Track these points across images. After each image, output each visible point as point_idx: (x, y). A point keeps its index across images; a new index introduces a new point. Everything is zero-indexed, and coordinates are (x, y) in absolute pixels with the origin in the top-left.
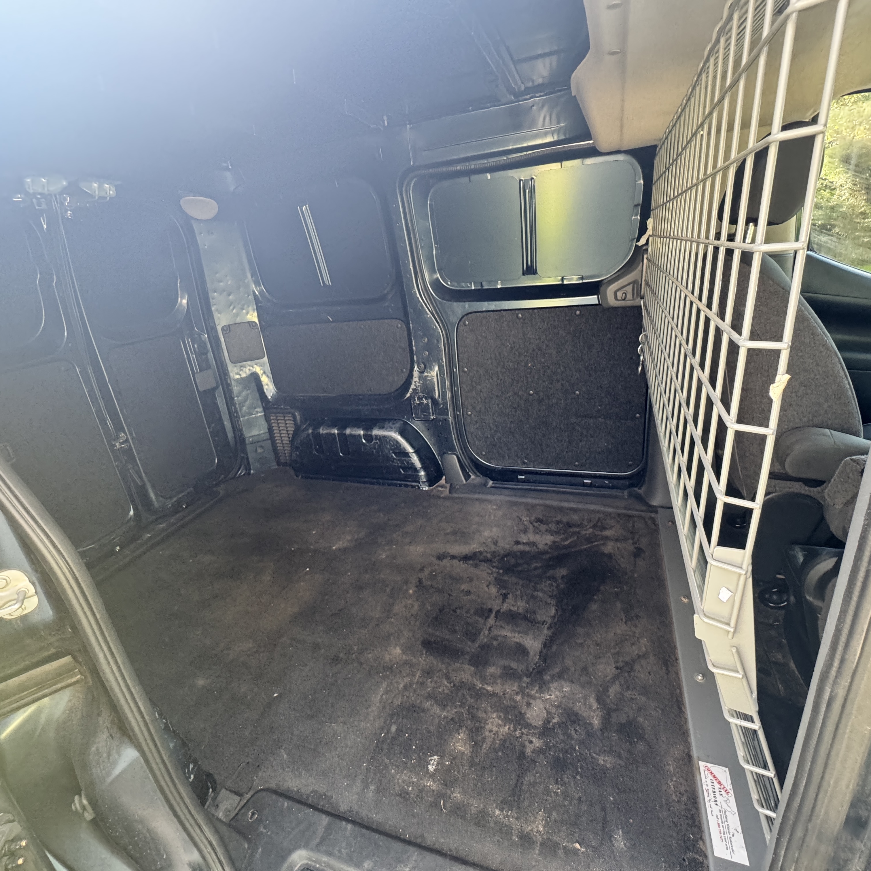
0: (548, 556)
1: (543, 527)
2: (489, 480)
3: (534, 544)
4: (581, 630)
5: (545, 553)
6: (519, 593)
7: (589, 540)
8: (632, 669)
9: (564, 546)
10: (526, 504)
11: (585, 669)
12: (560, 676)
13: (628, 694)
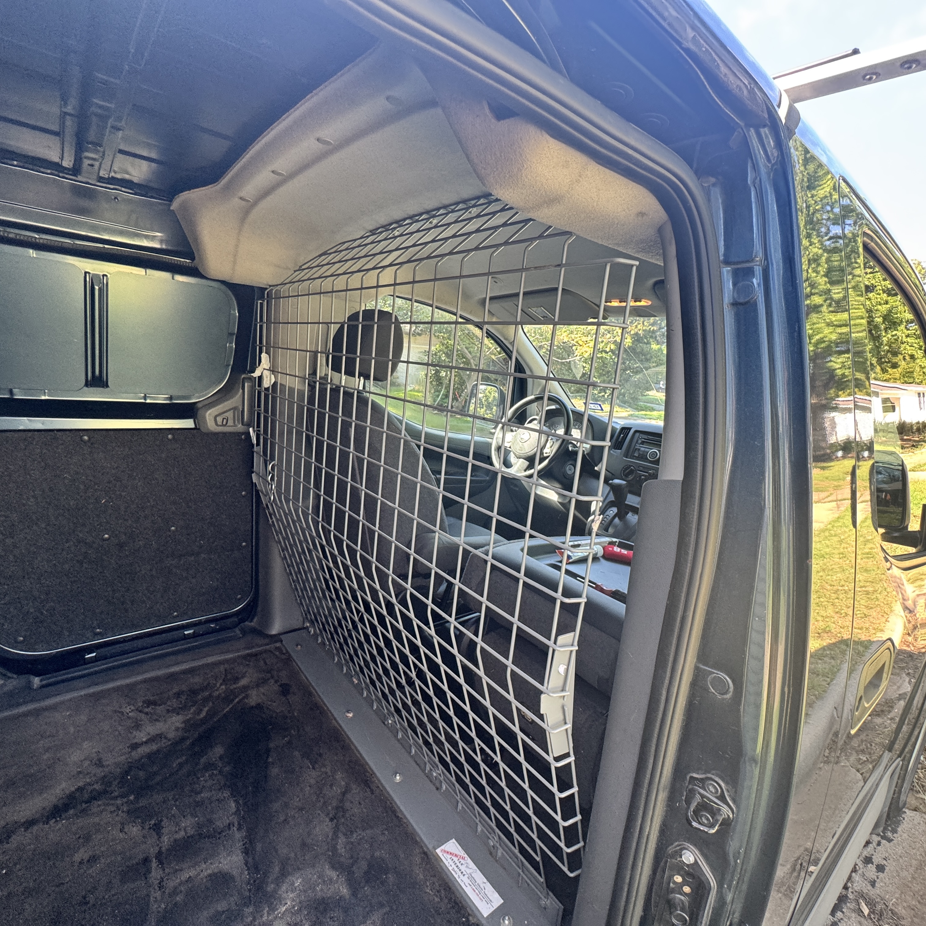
0: (188, 742)
1: (160, 709)
2: (32, 677)
3: (160, 736)
4: (276, 806)
5: (183, 739)
6: (174, 810)
7: (227, 699)
8: (344, 811)
9: (201, 720)
10: (117, 689)
11: (304, 845)
12: (284, 874)
13: (354, 838)
